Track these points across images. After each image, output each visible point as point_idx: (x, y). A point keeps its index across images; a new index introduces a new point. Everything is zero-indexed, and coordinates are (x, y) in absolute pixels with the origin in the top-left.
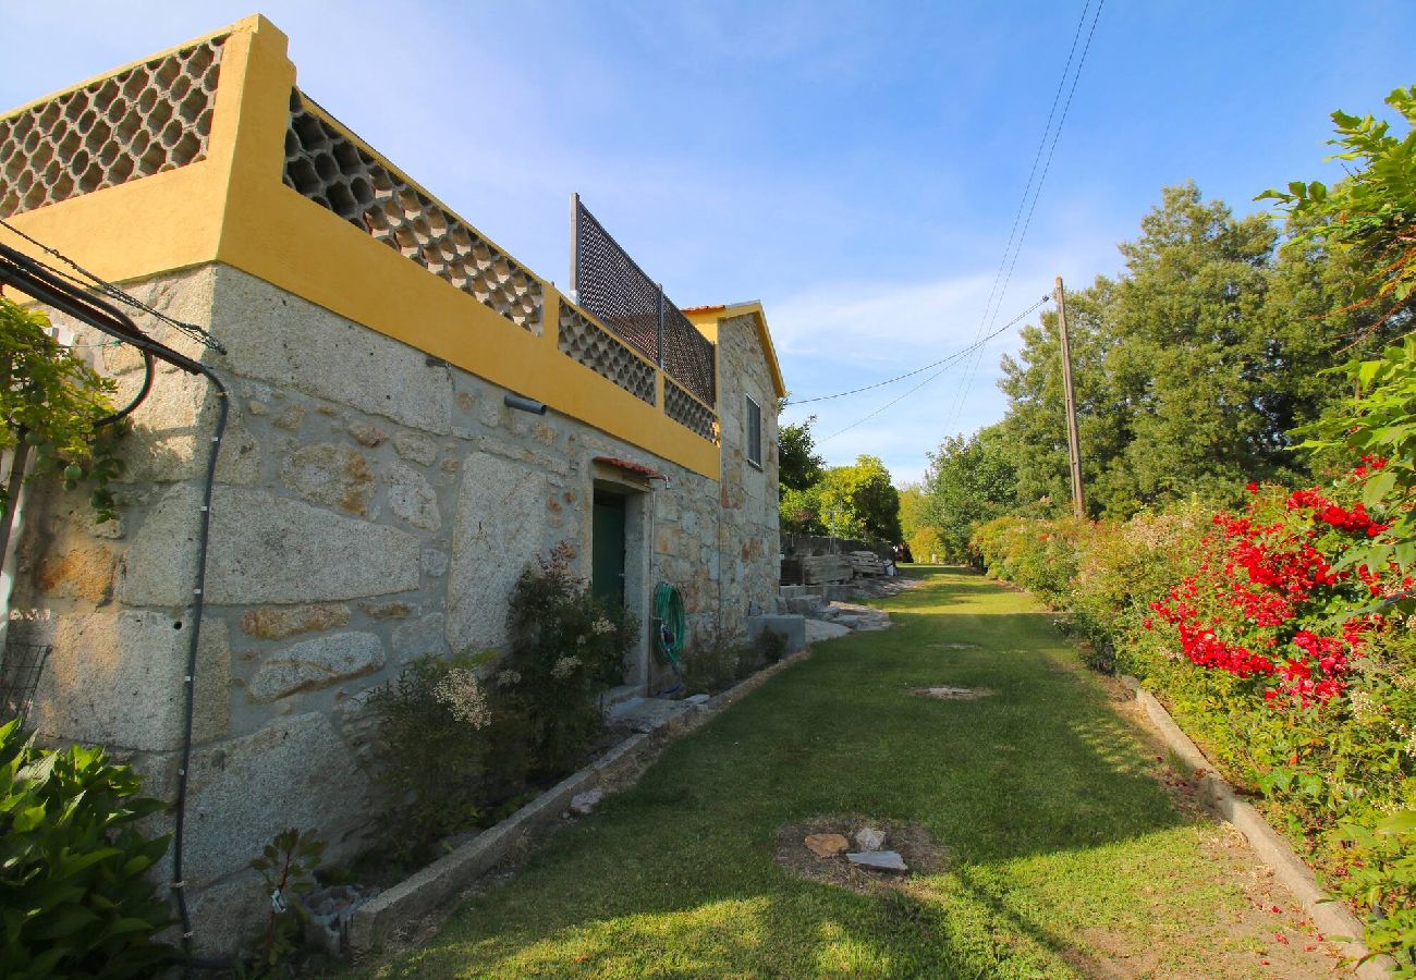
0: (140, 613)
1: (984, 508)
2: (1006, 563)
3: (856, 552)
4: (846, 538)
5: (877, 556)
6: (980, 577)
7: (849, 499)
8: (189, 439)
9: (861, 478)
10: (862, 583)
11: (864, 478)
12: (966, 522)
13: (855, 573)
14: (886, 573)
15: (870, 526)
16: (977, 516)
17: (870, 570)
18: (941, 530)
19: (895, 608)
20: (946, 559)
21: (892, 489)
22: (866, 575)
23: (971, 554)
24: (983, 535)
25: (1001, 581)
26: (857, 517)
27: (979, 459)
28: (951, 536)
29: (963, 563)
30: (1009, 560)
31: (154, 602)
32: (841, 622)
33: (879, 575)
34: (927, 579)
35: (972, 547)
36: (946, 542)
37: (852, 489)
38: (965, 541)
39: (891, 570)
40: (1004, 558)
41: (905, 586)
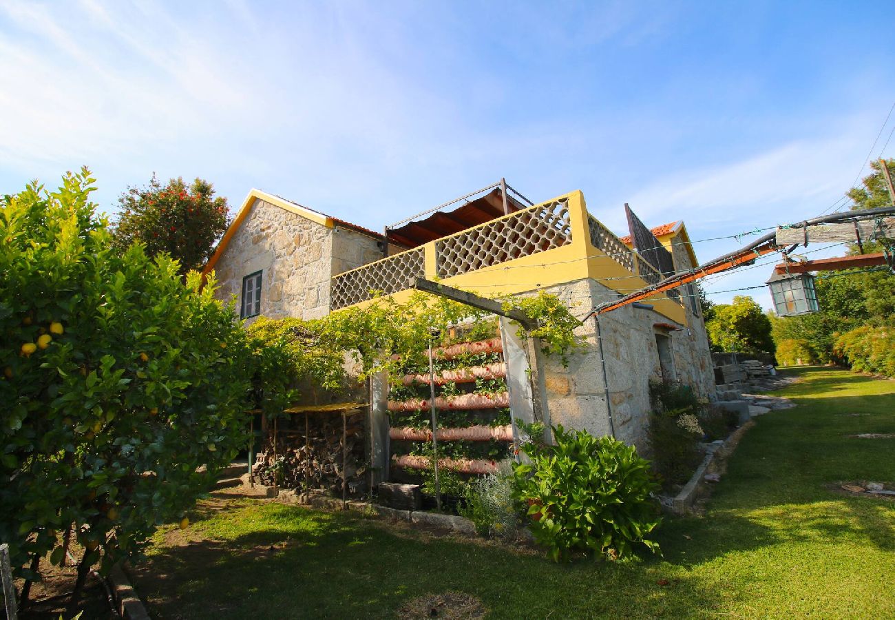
0: (586, 397)
1: (839, 322)
2: (869, 360)
3: (746, 361)
4: (736, 352)
5: (761, 363)
6: (847, 372)
7: (732, 327)
8: (594, 338)
9: (739, 311)
10: (756, 381)
11: (742, 310)
12: (826, 333)
13: (749, 375)
14: (770, 373)
15: (750, 343)
16: (835, 329)
17: (758, 373)
18: (804, 341)
19: (792, 395)
20: (809, 362)
21: (764, 316)
22: (756, 376)
23: (836, 356)
24: (844, 341)
25: (865, 373)
26: (741, 337)
27: (828, 287)
28: (814, 344)
29: (828, 363)
30: (872, 357)
31: (592, 392)
32: (762, 405)
33: (765, 375)
34: (804, 376)
35: (836, 350)
36: (811, 350)
37: (734, 319)
38: (829, 347)
39: (774, 372)
40: (868, 356)
41: (788, 382)
